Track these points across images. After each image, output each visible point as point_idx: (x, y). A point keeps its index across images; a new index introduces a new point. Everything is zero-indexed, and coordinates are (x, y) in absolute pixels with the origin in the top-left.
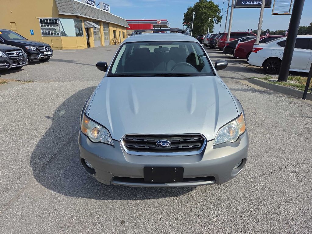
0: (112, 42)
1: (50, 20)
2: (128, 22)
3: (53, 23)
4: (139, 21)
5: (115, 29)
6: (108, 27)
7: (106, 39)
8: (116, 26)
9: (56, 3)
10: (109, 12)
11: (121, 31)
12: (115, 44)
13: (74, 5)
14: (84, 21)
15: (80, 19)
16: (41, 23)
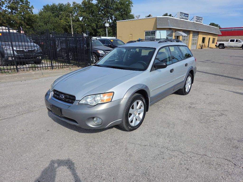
0: (198, 47)
1: (151, 32)
2: (220, 30)
3: (153, 34)
4: (233, 29)
5: (204, 36)
6: (198, 35)
7: (193, 44)
8: (206, 34)
9: (157, 20)
10: (202, 23)
11: (212, 37)
12: (201, 48)
13: (169, 21)
14: (175, 31)
15: (172, 30)
16: (146, 34)
